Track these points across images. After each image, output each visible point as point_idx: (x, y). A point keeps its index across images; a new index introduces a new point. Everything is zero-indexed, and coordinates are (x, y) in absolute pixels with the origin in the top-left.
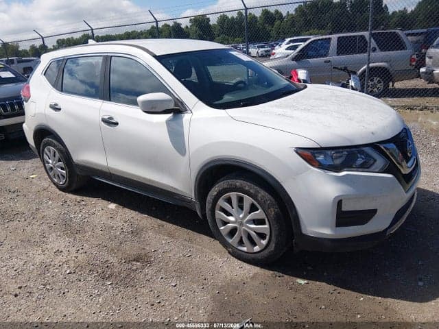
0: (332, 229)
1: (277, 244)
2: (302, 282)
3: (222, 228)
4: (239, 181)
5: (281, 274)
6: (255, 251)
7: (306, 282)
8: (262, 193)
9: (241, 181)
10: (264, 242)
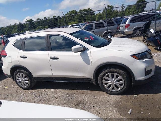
0: (144, 77)
1: (127, 86)
2: (136, 95)
3: (106, 86)
4: (112, 69)
5: (128, 95)
6: (119, 90)
7: (137, 95)
8: (121, 71)
9: (113, 69)
10: (122, 86)
